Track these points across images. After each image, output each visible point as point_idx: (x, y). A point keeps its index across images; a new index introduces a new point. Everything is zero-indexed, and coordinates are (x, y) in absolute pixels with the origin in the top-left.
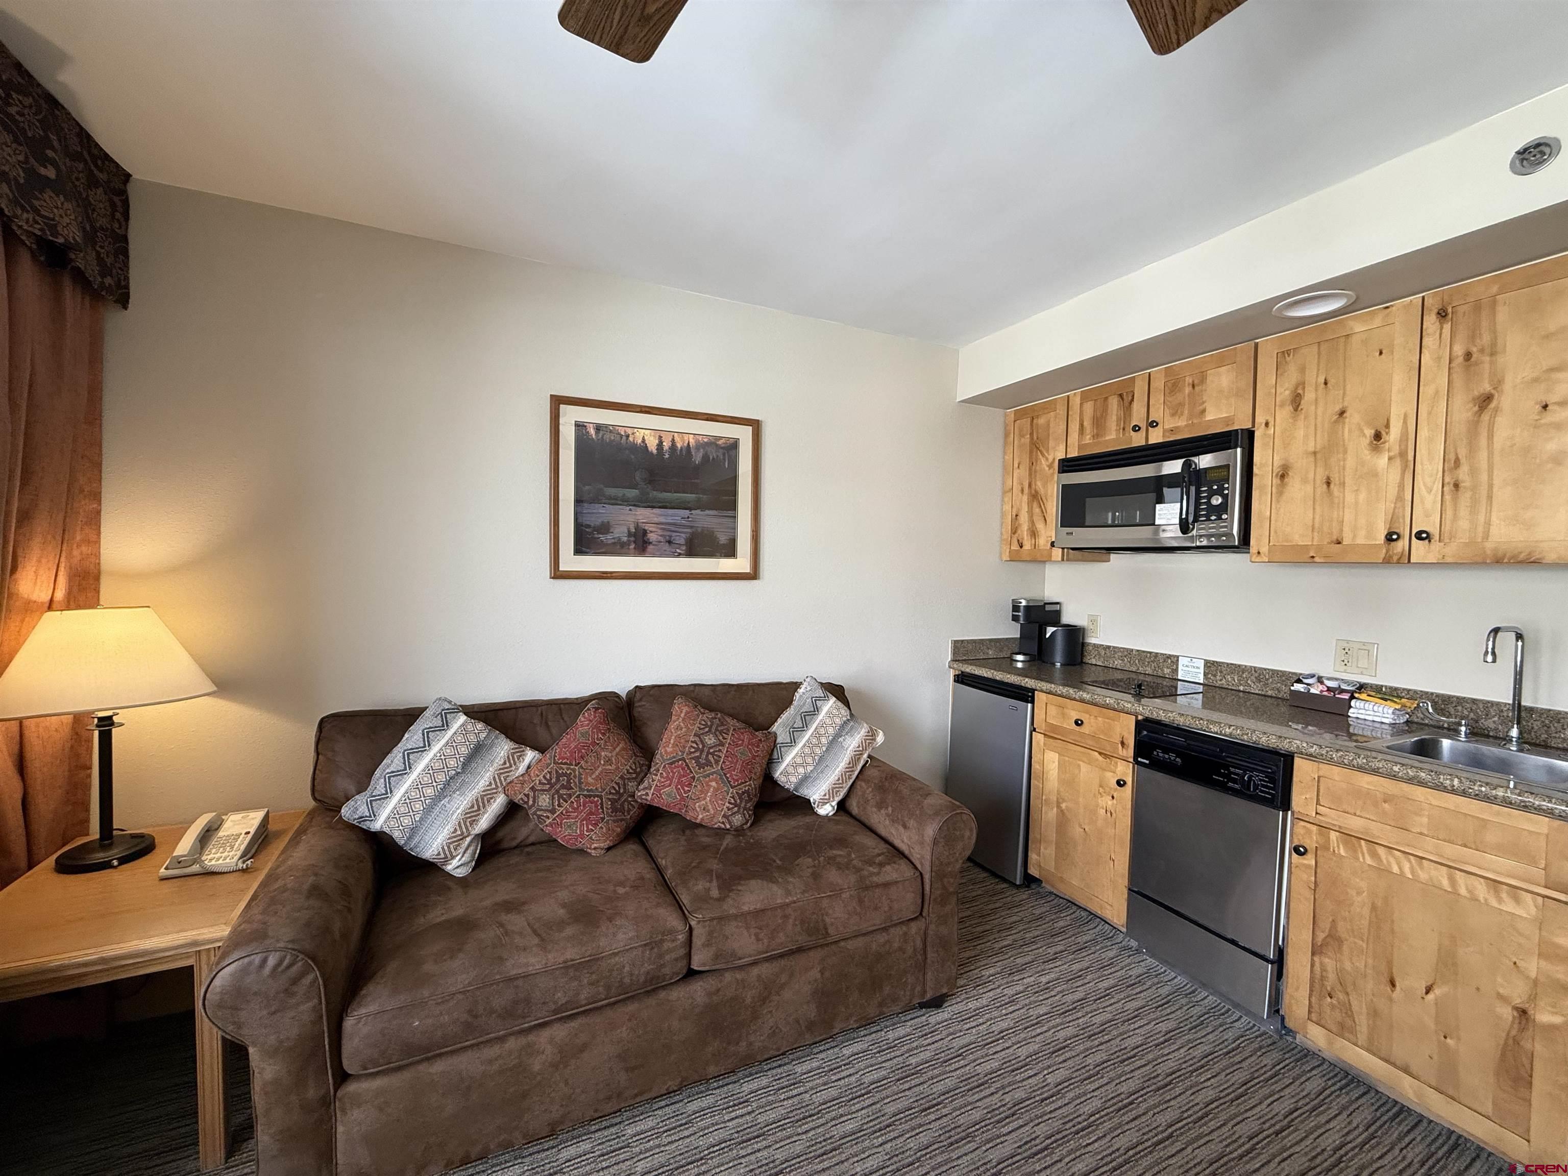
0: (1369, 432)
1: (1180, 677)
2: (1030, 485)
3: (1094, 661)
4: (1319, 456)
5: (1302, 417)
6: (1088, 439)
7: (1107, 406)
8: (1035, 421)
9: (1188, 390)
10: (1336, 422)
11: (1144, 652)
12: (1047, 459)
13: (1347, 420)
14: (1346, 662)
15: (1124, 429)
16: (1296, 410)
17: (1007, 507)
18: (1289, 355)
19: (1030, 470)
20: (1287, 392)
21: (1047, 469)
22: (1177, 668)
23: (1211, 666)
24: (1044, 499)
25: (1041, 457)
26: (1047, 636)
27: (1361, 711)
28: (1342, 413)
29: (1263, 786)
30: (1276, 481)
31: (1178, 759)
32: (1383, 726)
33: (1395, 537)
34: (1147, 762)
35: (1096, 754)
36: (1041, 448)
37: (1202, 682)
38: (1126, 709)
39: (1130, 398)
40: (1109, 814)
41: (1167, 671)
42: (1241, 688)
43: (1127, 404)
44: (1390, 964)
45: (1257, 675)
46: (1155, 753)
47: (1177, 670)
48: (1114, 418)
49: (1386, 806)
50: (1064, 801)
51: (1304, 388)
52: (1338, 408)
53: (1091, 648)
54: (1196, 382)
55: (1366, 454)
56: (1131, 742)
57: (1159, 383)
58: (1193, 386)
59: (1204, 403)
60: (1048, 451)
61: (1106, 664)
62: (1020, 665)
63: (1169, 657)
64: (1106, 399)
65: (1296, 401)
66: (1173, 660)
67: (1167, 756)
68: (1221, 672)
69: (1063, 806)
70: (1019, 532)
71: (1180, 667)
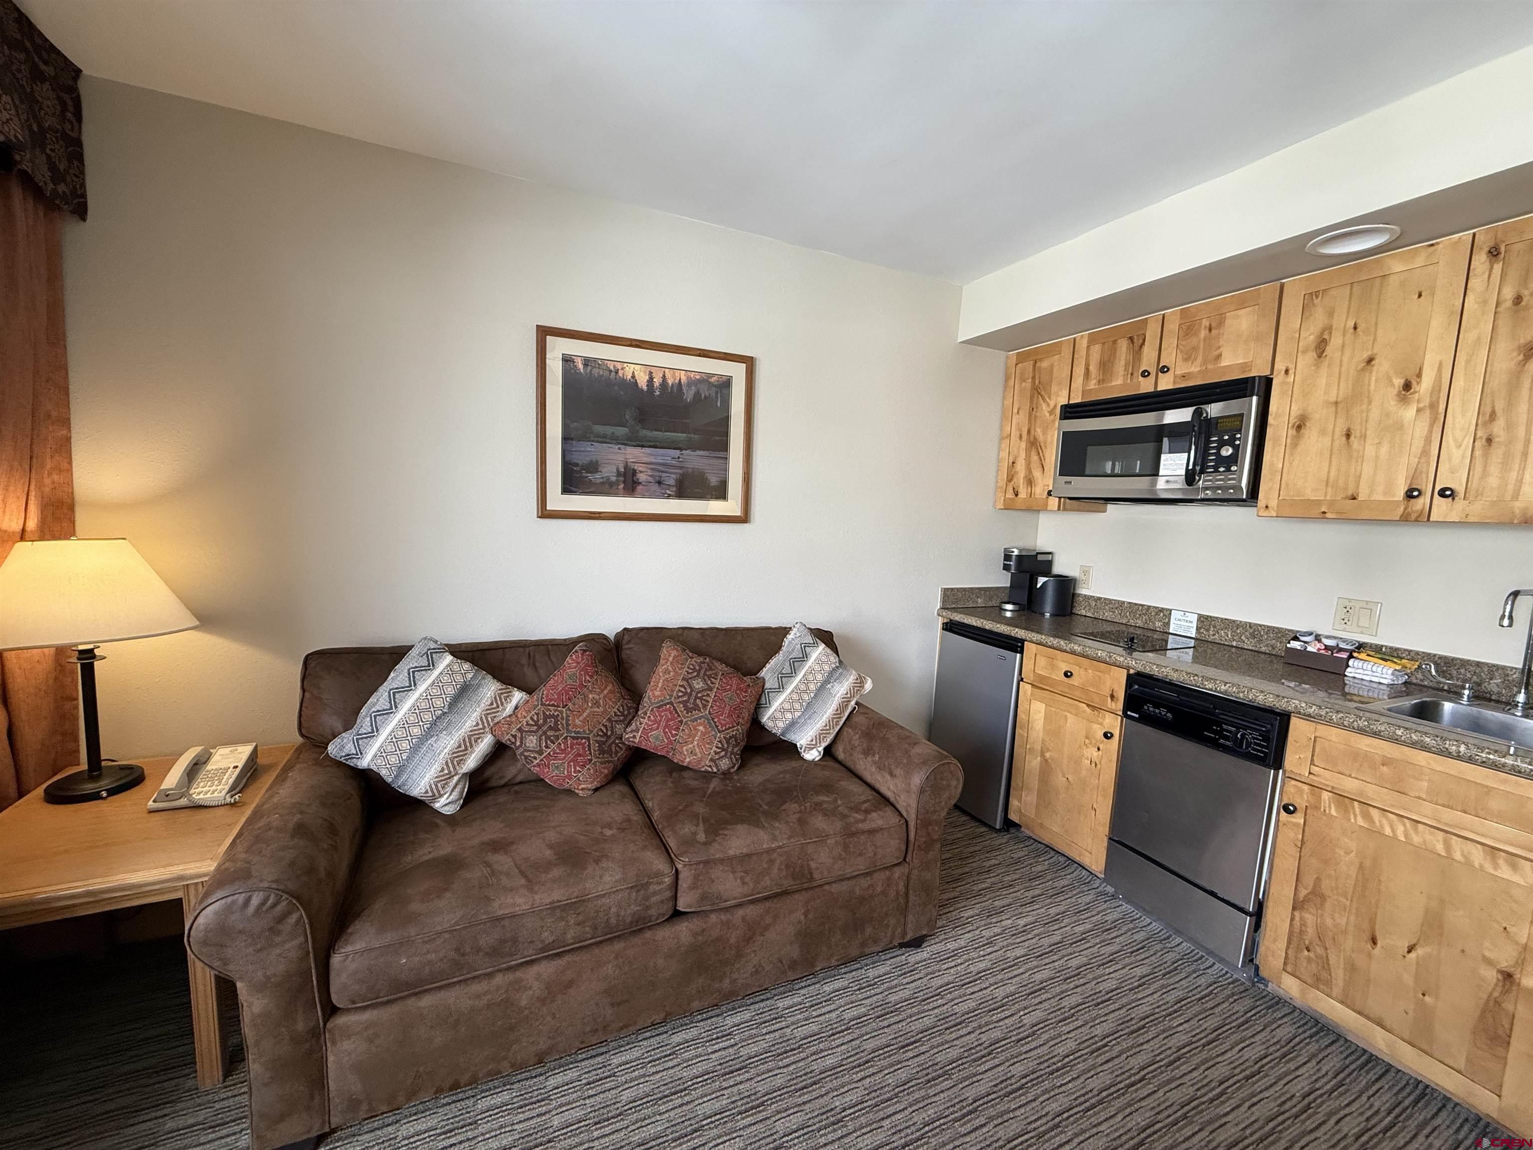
0: (1399, 382)
1: (1171, 631)
2: (1029, 431)
3: (1083, 612)
4: (1340, 406)
5: (1326, 363)
6: (1092, 384)
7: (1116, 349)
8: (1038, 364)
9: (1203, 333)
10: (1363, 370)
11: (1136, 604)
12: (1048, 405)
13: (1375, 368)
14: (1346, 621)
15: (1132, 374)
16: (1320, 356)
17: (1004, 454)
18: (1317, 297)
19: (1030, 415)
20: (1312, 337)
21: (1048, 414)
22: (1169, 621)
23: (1204, 621)
24: (1042, 445)
25: (1042, 402)
26: (1038, 586)
27: (1358, 671)
28: (1370, 361)
29: (1256, 744)
30: (1292, 432)
31: (1169, 715)
32: (1381, 687)
33: (1416, 493)
34: (1137, 716)
35: (1084, 705)
36: (1043, 393)
37: (1193, 636)
38: (1118, 664)
39: (1141, 341)
40: (1093, 765)
41: (1158, 624)
42: (1234, 644)
43: (1137, 348)
44: (1372, 922)
45: (1251, 631)
46: (1146, 707)
47: (1168, 624)
48: (1123, 363)
49: (1385, 769)
50: (1048, 750)
51: (1331, 333)
52: (1366, 355)
53: (1081, 599)
54: (1213, 325)
55: (1392, 404)
56: (1121, 695)
57: (1172, 326)
58: (1210, 330)
59: (1219, 347)
60: (1050, 398)
61: (1096, 615)
62: (1008, 614)
63: (1162, 610)
64: (1115, 342)
65: (1321, 347)
66: (1165, 614)
67: (1157, 711)
68: (1215, 627)
69: (1048, 755)
70: (1015, 480)
71: (1172, 621)
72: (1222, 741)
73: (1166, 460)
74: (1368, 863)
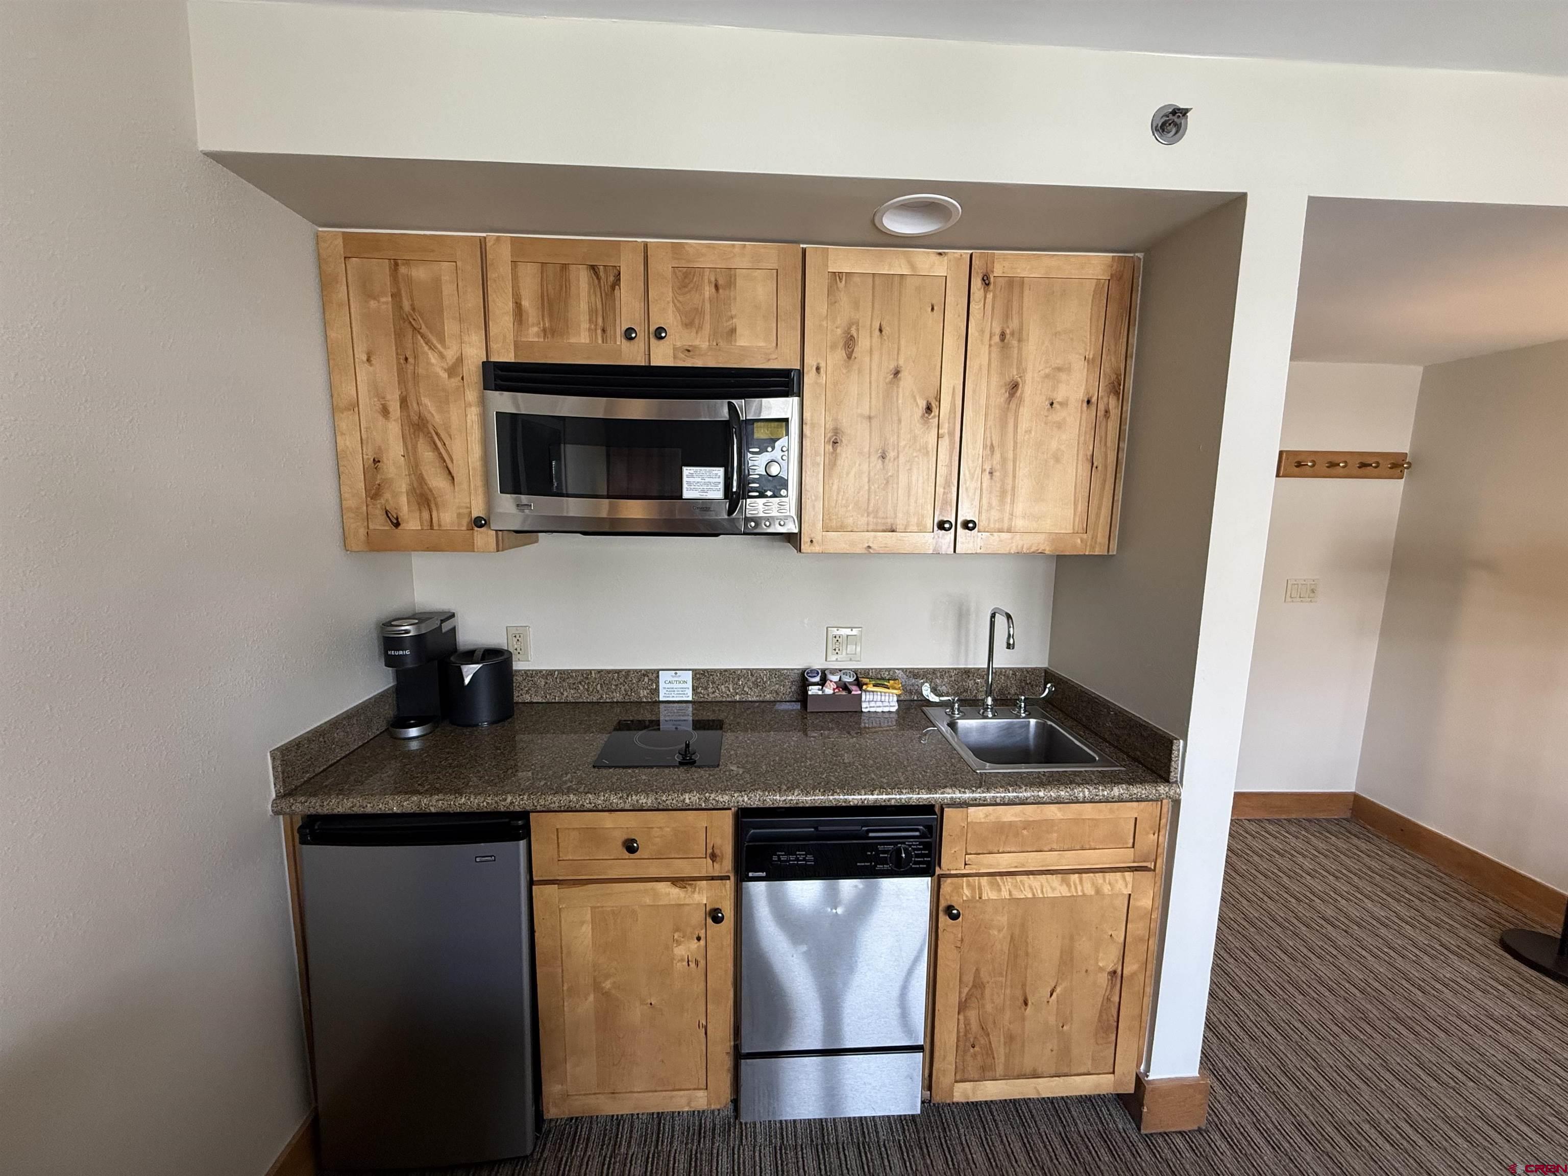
0: (922, 404)
1: (661, 699)
2: (404, 402)
3: (527, 698)
4: (874, 422)
5: (855, 367)
6: (532, 334)
7: (568, 280)
8: (403, 270)
9: (708, 291)
10: (890, 383)
11: (609, 672)
12: (442, 356)
13: (902, 383)
14: (837, 651)
15: (604, 331)
16: (849, 357)
17: (350, 442)
18: (841, 279)
19: (401, 372)
20: (839, 331)
21: (445, 375)
22: (658, 686)
23: (701, 677)
24: (443, 435)
25: (426, 348)
26: (467, 681)
27: (872, 704)
28: (897, 373)
29: (917, 856)
30: (829, 447)
31: (809, 857)
33: (947, 525)
34: (764, 874)
35: (664, 888)
36: (424, 330)
37: (690, 699)
38: (720, 806)
39: (612, 279)
40: (693, 965)
41: (643, 693)
42: (737, 698)
43: (607, 289)
44: (1024, 985)
45: (754, 679)
46: (775, 858)
47: (657, 690)
48: (584, 306)
50: (607, 976)
51: (858, 330)
52: (892, 366)
53: (520, 679)
54: (721, 282)
55: (918, 429)
56: (727, 848)
57: (662, 266)
58: (717, 287)
59: (732, 317)
60: (442, 341)
62: (414, 745)
63: (646, 673)
64: (564, 267)
65: (850, 343)
66: (653, 676)
67: (792, 857)
68: (713, 683)
69: (607, 985)
70: (387, 495)
71: (662, 685)
72: (879, 867)
73: (691, 476)
74: (1017, 932)
